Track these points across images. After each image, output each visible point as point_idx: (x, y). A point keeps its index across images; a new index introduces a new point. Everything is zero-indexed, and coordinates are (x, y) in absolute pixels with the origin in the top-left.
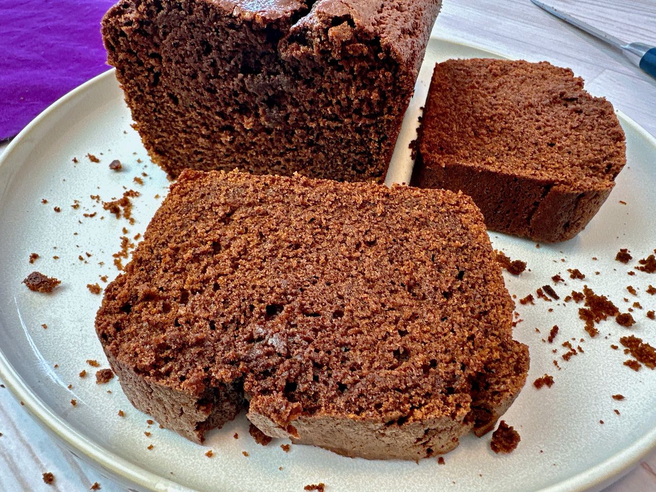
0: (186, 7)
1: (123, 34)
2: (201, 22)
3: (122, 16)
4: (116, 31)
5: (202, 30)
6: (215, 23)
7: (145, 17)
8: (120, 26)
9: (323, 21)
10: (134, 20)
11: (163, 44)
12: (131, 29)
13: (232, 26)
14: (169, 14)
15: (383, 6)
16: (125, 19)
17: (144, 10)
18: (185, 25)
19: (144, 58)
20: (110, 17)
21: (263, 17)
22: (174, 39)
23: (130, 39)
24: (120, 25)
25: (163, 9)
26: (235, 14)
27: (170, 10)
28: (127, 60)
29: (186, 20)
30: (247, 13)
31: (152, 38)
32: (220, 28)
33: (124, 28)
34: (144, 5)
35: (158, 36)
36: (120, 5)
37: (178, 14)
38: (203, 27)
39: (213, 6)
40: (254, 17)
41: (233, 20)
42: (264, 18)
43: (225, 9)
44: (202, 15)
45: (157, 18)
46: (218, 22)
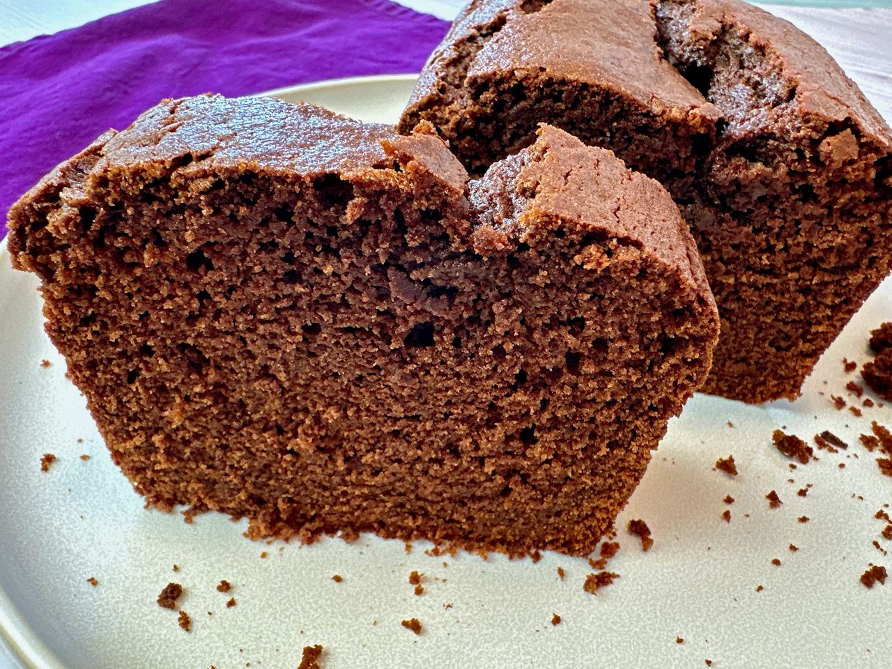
2: (589, 121)
3: (446, 107)
5: (586, 133)
6: (615, 124)
7: (489, 110)
9: (814, 129)
10: (466, 116)
13: (643, 129)
14: (537, 106)
17: (493, 100)
20: (420, 109)
21: (701, 116)
27: (539, 101)
29: (563, 117)
31: (489, 141)
32: (621, 131)
35: (501, 141)
37: (553, 108)
39: (620, 97)
40: (687, 115)
42: (703, 118)
43: (641, 102)
44: (596, 110)
45: (511, 112)
46: (622, 122)
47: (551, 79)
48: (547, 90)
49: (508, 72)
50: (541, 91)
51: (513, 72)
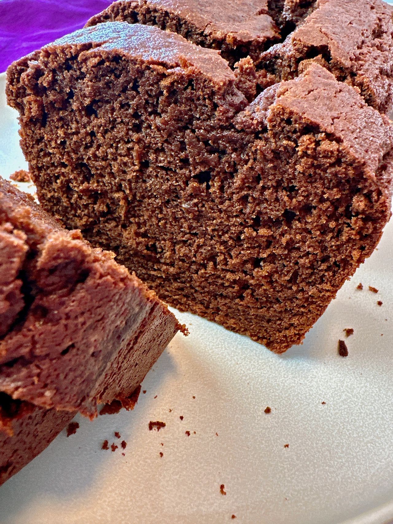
0: (160, 21)
9: (297, 50)
15: (363, 42)
21: (234, 37)
25: (138, 21)
26: (206, 32)
30: (218, 32)
34: (121, 16)
39: (186, 22)
40: (225, 37)
41: (204, 39)
42: (235, 39)
47: (149, 8)
48: (148, 16)
49: (128, 2)
50: (144, 15)
51: (130, 3)
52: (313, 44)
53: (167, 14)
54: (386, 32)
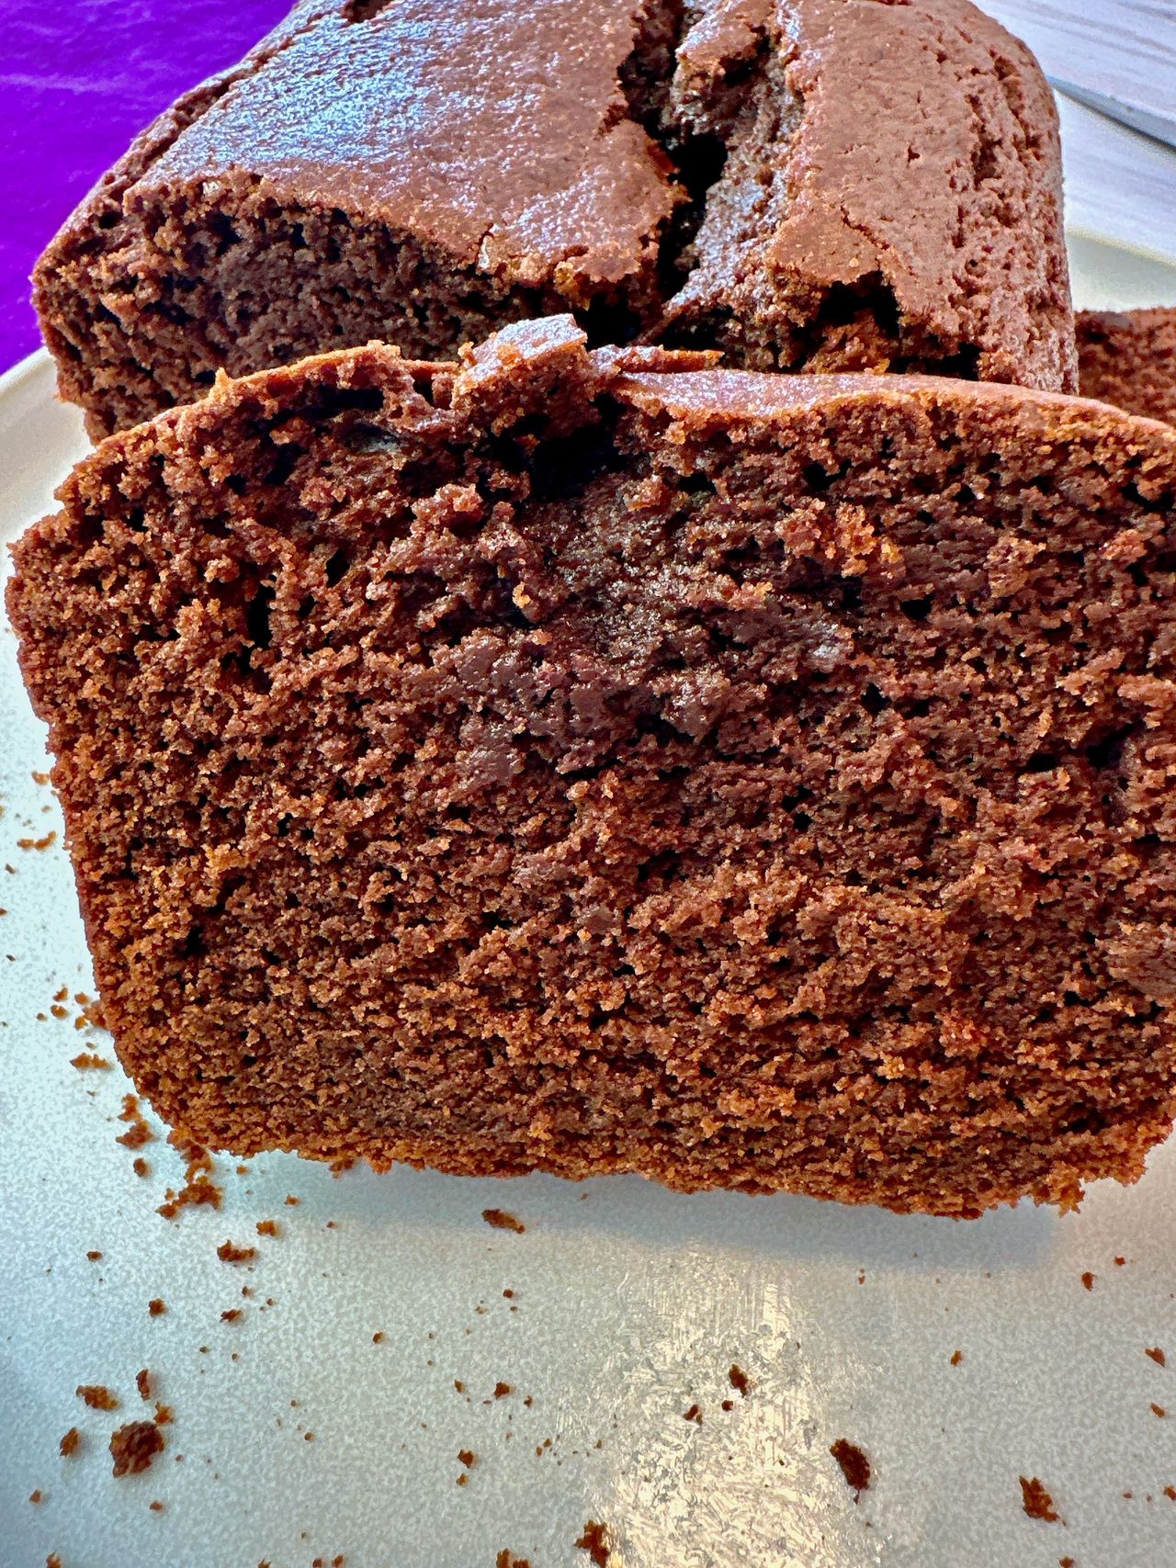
0: (315, 238)
1: (103, 314)
2: (368, 286)
3: (101, 258)
4: (82, 304)
5: (370, 311)
6: (416, 292)
7: (178, 265)
8: (93, 291)
9: (792, 300)
10: (141, 275)
11: (238, 349)
12: (133, 303)
13: (473, 302)
14: (261, 257)
16: (112, 269)
17: (175, 244)
18: (313, 293)
19: (176, 385)
20: (60, 264)
21: (579, 274)
22: (274, 333)
23: (130, 332)
24: (95, 286)
25: (238, 240)
26: (485, 264)
27: (262, 246)
28: (121, 389)
29: (317, 277)
30: (525, 262)
31: (203, 325)
32: (432, 306)
33: (109, 301)
34: (175, 229)
35: (222, 323)
36: (90, 220)
37: (291, 260)
38: (374, 301)
39: (410, 237)
40: (550, 274)
41: (478, 283)
42: (582, 279)
43: (452, 246)
44: (373, 263)
45: (220, 268)
46: (428, 288)
47: (270, 201)
48: (271, 226)
49: (190, 186)
50: (259, 225)
51: (200, 186)
52: (836, 277)
53: (339, 216)
54: (999, 143)
